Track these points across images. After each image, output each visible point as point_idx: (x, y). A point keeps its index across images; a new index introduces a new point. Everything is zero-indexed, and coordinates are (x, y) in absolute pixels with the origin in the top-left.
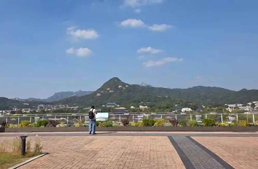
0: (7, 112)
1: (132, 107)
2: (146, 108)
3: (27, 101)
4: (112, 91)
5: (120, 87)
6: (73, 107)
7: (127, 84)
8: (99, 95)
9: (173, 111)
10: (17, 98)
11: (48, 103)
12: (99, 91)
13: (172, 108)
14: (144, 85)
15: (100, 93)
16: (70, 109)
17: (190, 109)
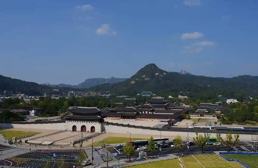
0: (36, 98)
1: (170, 97)
2: (185, 98)
3: (57, 87)
4: (148, 79)
5: (157, 74)
6: (105, 95)
7: (166, 72)
8: (133, 82)
9: (216, 103)
10: (47, 84)
11: (79, 90)
12: (133, 78)
13: (214, 99)
14: (183, 73)
15: (135, 81)
16: (102, 96)
17: (236, 101)
